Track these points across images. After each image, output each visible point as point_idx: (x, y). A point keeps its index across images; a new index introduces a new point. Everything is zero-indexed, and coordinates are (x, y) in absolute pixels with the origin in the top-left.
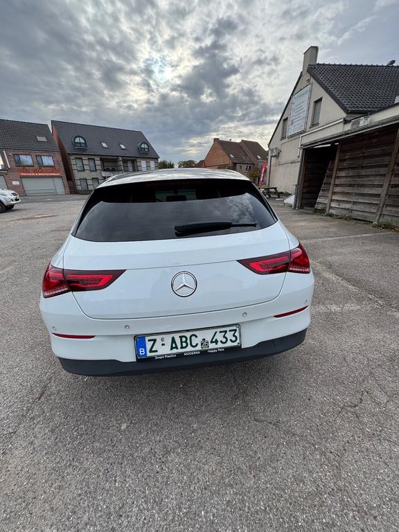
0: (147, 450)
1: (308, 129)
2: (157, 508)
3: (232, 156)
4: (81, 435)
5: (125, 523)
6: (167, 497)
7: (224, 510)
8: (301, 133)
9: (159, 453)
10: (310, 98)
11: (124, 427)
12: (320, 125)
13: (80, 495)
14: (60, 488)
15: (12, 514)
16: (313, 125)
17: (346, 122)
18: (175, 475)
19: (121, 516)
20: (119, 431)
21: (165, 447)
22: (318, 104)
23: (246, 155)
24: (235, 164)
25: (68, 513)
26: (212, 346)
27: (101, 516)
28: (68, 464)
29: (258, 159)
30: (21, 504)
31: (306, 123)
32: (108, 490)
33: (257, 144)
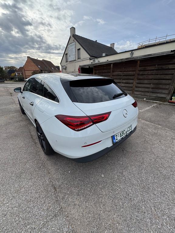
0: (116, 176)
1: (77, 60)
2: (134, 186)
3: (39, 66)
4: (92, 188)
5: (131, 195)
6: (134, 182)
7: (146, 175)
8: (74, 61)
9: (120, 175)
10: (75, 47)
11: (103, 176)
12: (81, 59)
13: (112, 201)
14: (104, 205)
15: (98, 225)
16: (79, 58)
17: (90, 59)
18: (130, 176)
19: (129, 195)
20: (103, 178)
21: (120, 172)
22: (79, 51)
23: (46, 67)
24: (42, 70)
25: (115, 207)
26: (128, 132)
27: (124, 199)
28: (98, 198)
29: (52, 69)
30: (97, 221)
31: (76, 57)
32: (119, 193)
33: (50, 62)
